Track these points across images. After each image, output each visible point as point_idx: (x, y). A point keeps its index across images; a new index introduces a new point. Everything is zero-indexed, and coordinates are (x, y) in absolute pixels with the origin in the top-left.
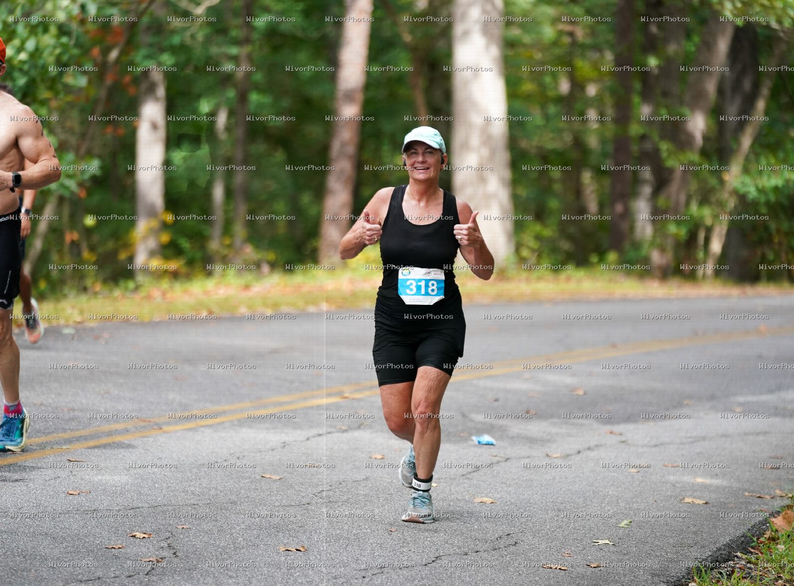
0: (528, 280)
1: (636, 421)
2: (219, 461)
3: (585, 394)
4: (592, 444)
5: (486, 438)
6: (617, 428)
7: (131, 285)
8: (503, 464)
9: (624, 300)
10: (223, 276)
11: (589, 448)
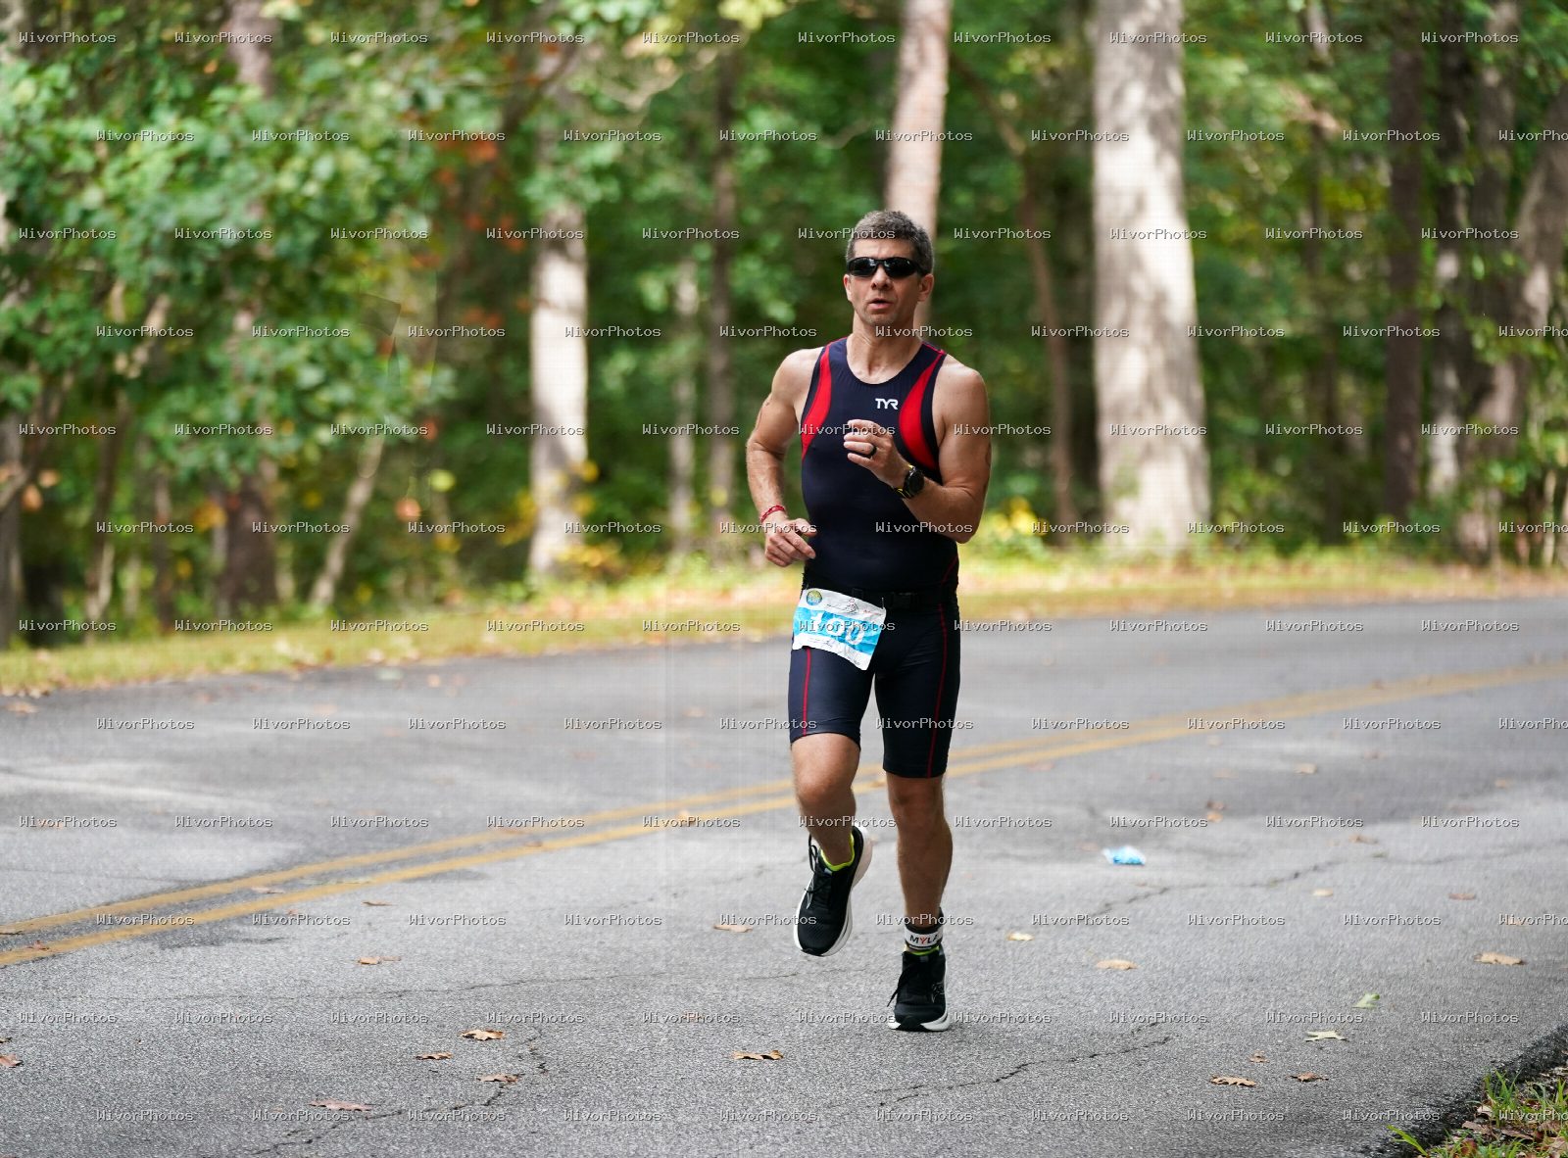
0: (1233, 571)
1: (1405, 819)
2: (640, 900)
3: (1317, 771)
4: (1322, 860)
5: (1128, 853)
6: (1369, 832)
7: (517, 591)
8: (1156, 898)
9: (1406, 603)
10: (683, 573)
11: (1316, 868)
